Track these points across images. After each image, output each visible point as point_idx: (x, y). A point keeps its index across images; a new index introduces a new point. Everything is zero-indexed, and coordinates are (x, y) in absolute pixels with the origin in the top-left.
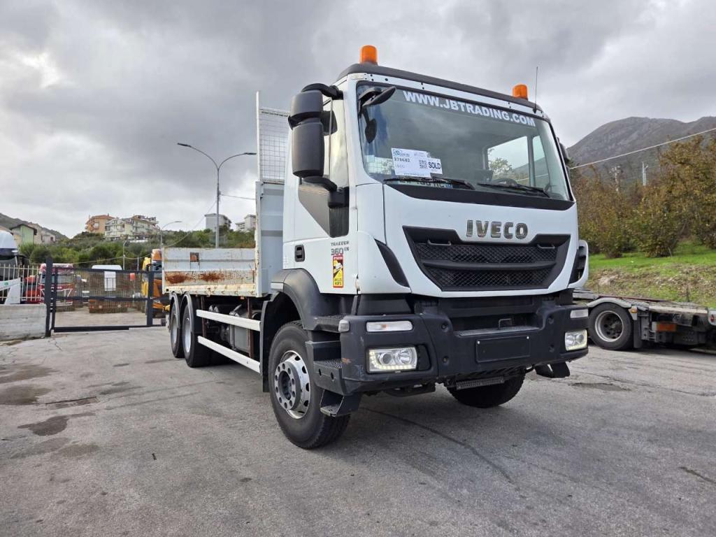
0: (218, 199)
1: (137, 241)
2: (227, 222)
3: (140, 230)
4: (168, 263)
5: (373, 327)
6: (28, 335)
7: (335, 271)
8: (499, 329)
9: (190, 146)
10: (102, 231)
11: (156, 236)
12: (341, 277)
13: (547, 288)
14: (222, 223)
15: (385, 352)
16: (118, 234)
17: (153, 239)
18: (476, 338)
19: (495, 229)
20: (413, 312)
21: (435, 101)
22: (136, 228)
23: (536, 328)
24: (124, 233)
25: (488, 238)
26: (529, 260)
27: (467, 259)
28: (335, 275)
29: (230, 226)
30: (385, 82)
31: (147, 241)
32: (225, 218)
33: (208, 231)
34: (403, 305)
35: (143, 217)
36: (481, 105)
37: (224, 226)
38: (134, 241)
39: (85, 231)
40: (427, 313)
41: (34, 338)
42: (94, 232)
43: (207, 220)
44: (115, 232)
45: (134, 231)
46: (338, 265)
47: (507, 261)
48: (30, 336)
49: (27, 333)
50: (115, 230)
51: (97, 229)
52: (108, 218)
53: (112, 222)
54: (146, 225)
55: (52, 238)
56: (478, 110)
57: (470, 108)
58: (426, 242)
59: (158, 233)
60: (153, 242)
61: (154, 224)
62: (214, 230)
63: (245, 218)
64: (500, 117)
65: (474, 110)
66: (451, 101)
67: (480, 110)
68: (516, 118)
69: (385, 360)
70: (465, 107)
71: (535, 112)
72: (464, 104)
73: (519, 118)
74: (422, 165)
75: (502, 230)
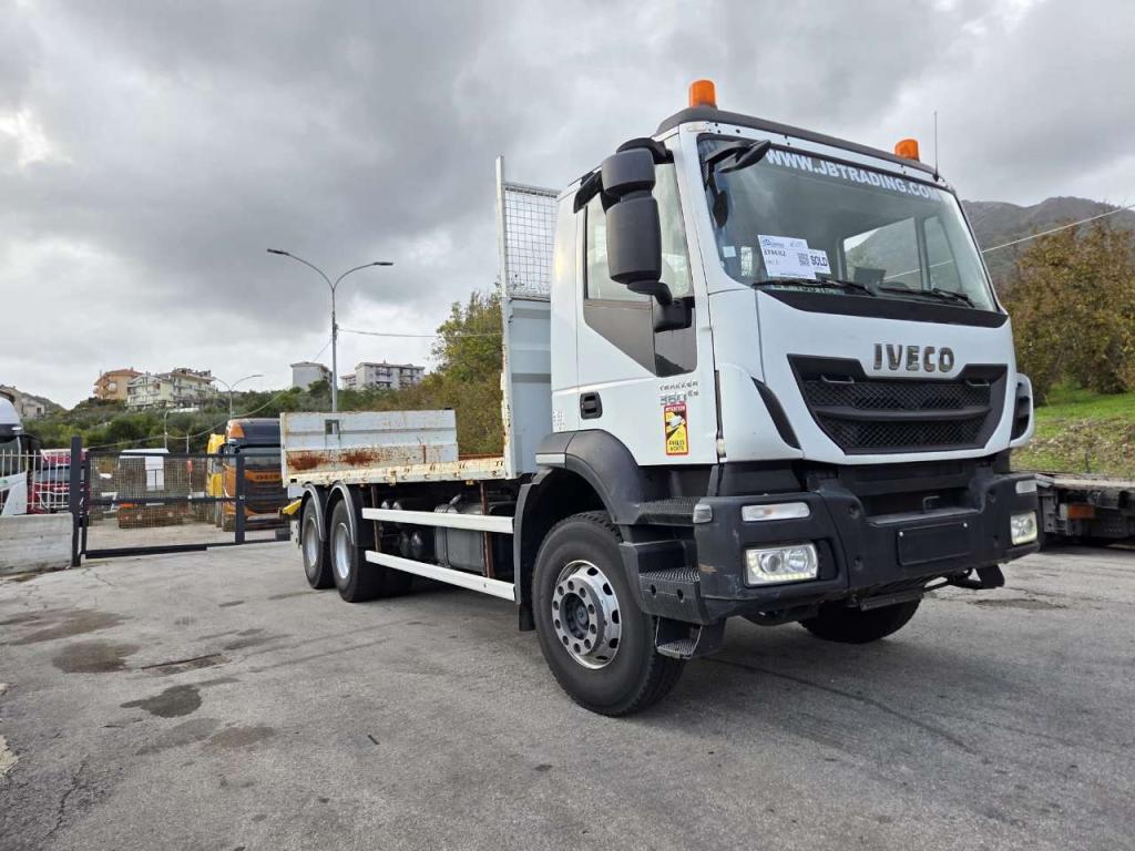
0: (335, 336)
1: (182, 410)
2: (328, 375)
3: (184, 393)
4: (290, 437)
5: (751, 514)
6: (43, 565)
7: (670, 429)
8: (923, 513)
9: (287, 254)
10: (122, 395)
11: (211, 401)
12: (684, 438)
13: (983, 447)
14: (317, 377)
15: (770, 552)
16: (150, 400)
17: (207, 407)
18: (896, 528)
19: (912, 357)
20: (804, 489)
21: (806, 163)
22: (180, 389)
23: (973, 510)
24: (160, 398)
25: (902, 372)
26: (954, 404)
27: (875, 405)
28: (669, 435)
29: (332, 381)
30: (736, 135)
31: (197, 409)
32: (324, 369)
33: (296, 390)
34: (788, 478)
35: (190, 371)
36: (868, 169)
37: (321, 381)
38: (176, 411)
39: (93, 396)
40: (825, 490)
41: (55, 570)
42: (108, 397)
43: (295, 374)
44: (145, 397)
45: (175, 394)
46: (675, 420)
47: (927, 405)
48: (49, 566)
49: (43, 561)
50: (145, 393)
51: (113, 393)
52: (132, 374)
53: (138, 380)
54: (195, 384)
55: (39, 410)
56: (864, 177)
57: (853, 173)
58: (819, 379)
59: (216, 396)
60: (209, 411)
61: (208, 382)
62: (307, 389)
63: (356, 368)
64: (894, 187)
65: (859, 177)
66: (828, 163)
67: (866, 176)
68: (914, 188)
69: (772, 565)
70: (847, 173)
71: (936, 179)
72: (845, 168)
73: (917, 189)
74: (802, 260)
75: (920, 359)
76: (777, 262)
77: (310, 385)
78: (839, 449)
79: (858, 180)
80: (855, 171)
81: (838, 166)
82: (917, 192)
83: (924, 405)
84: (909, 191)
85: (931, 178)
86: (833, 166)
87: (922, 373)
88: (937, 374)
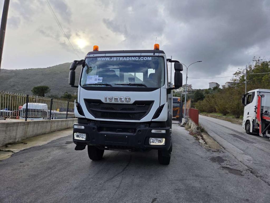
0: (187, 80)
1: (184, 93)
2: (218, 85)
8: (117, 132)
13: (140, 120)
17: (189, 92)
18: (104, 134)
23: (132, 134)
24: (181, 90)
29: (219, 87)
30: (93, 56)
31: (187, 93)
32: (217, 84)
33: (210, 89)
35: (187, 85)
37: (216, 87)
43: (210, 85)
44: (178, 90)
45: (184, 90)
54: (188, 88)
57: (121, 59)
58: (91, 103)
59: (192, 90)
61: (191, 87)
62: (212, 89)
63: (225, 83)
64: (134, 59)
65: (123, 59)
66: (114, 58)
67: (125, 58)
68: (142, 59)
69: (78, 136)
70: (119, 59)
71: (154, 54)
72: (119, 58)
73: (143, 58)
74: (96, 80)
75: (119, 99)
76: (89, 81)
77: (213, 88)
78: (93, 117)
79: (122, 60)
80: (122, 58)
81: (117, 58)
82: (143, 59)
83: (122, 109)
84: (139, 60)
85: (152, 54)
86: (116, 58)
87: (119, 102)
88: (125, 102)
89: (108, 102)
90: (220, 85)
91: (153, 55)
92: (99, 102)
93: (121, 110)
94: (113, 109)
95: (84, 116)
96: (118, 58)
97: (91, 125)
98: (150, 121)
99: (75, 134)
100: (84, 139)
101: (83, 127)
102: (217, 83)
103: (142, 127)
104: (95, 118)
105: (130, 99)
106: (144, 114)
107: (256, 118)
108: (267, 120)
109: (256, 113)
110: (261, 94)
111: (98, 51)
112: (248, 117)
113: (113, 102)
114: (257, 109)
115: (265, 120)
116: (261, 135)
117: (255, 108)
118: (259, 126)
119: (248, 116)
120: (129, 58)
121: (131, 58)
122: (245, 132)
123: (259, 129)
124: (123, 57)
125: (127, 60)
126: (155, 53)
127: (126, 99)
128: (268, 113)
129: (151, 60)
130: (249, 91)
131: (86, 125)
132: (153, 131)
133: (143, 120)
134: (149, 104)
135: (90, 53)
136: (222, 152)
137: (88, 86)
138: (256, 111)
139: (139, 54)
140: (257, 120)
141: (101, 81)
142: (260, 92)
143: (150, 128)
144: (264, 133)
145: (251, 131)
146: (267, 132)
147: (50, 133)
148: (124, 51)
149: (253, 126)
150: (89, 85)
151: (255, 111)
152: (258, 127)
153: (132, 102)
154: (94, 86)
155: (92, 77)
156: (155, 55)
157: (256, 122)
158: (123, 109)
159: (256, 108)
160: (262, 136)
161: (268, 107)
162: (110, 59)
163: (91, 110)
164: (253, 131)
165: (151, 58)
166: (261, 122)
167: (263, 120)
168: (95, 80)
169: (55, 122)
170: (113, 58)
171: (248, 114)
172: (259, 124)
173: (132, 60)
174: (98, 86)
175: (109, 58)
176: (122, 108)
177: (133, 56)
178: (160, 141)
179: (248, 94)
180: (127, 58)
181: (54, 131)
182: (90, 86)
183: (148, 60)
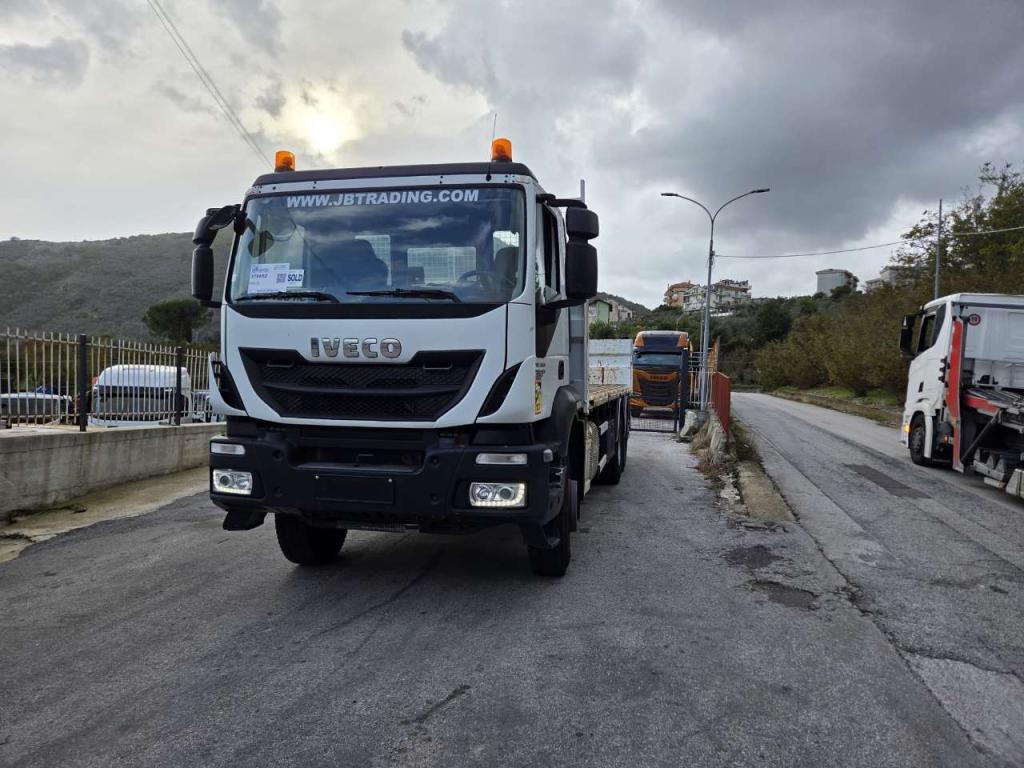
0: (711, 263)
1: (720, 315)
2: (852, 280)
3: (724, 300)
8: (356, 466)
9: (676, 195)
10: (681, 303)
11: (743, 307)
13: (435, 421)
14: (840, 282)
16: (698, 307)
17: (739, 311)
18: (313, 472)
22: (721, 297)
29: (855, 286)
31: (731, 313)
32: (848, 275)
33: (819, 296)
35: (732, 282)
37: (845, 287)
38: (716, 315)
39: (663, 304)
42: (673, 305)
43: (819, 280)
44: (695, 304)
45: (717, 301)
50: (695, 301)
51: (676, 301)
52: (688, 286)
53: (692, 291)
54: (733, 293)
55: (629, 314)
57: (371, 197)
58: (265, 363)
59: (748, 302)
60: (740, 315)
61: (745, 290)
62: (829, 294)
63: (881, 273)
64: (416, 200)
65: (377, 199)
66: (347, 195)
67: (385, 197)
68: (445, 196)
69: (224, 481)
70: (364, 199)
71: (489, 178)
72: (364, 195)
73: (450, 196)
74: (280, 279)
75: (360, 349)
76: (258, 283)
77: (832, 291)
78: (274, 412)
79: (374, 202)
80: (375, 195)
81: (357, 195)
82: (447, 199)
83: (373, 383)
84: (435, 200)
85: (481, 179)
86: (352, 195)
87: (363, 358)
88: (381, 359)
89: (323, 357)
90: (859, 278)
91: (486, 182)
92: (292, 357)
93: (368, 386)
94: (340, 383)
95: (243, 408)
96: (360, 196)
97: (268, 439)
98: (472, 422)
99: (215, 473)
100: (246, 492)
101: (240, 450)
102: (850, 271)
103: (446, 445)
104: (281, 415)
105: (398, 347)
106: (452, 398)
107: (945, 404)
108: (980, 411)
109: (947, 385)
110: (967, 313)
111: (292, 170)
112: (920, 400)
113: (341, 357)
114: (948, 371)
115: (975, 410)
116: (959, 467)
117: (942, 365)
118: (952, 436)
119: (921, 395)
120: (398, 194)
121: (405, 193)
122: (910, 456)
123: (952, 446)
124: (378, 190)
125: (392, 201)
126: (492, 175)
127: (385, 346)
128: (990, 385)
129: (476, 200)
130: (926, 303)
131: (249, 441)
132: (483, 459)
133: (447, 420)
134: (468, 361)
135: (263, 181)
136: (780, 530)
137: (254, 301)
138: (946, 379)
139: (434, 180)
140: (947, 410)
141: (300, 284)
142: (962, 306)
143: (470, 450)
144: (968, 461)
145: (927, 454)
146: (977, 456)
147: (178, 472)
148: (381, 168)
149: (936, 434)
150: (258, 297)
151: (942, 379)
152: (951, 439)
153: (406, 356)
154: (276, 301)
155: (267, 270)
156: (491, 181)
157: (945, 420)
158: (376, 381)
159: (947, 365)
160: (962, 471)
161: (993, 362)
162: (330, 201)
163: (265, 387)
164: (934, 451)
165: (476, 192)
166: (959, 419)
167: (967, 412)
168: (279, 281)
169: (197, 434)
170: (341, 196)
171: (921, 390)
172: (955, 427)
173: (409, 201)
174: (291, 301)
175: (328, 196)
176: (372, 380)
177: (413, 189)
178: (506, 495)
179: (924, 312)
180: (392, 194)
181: (197, 467)
182: (261, 301)
183: (466, 200)
